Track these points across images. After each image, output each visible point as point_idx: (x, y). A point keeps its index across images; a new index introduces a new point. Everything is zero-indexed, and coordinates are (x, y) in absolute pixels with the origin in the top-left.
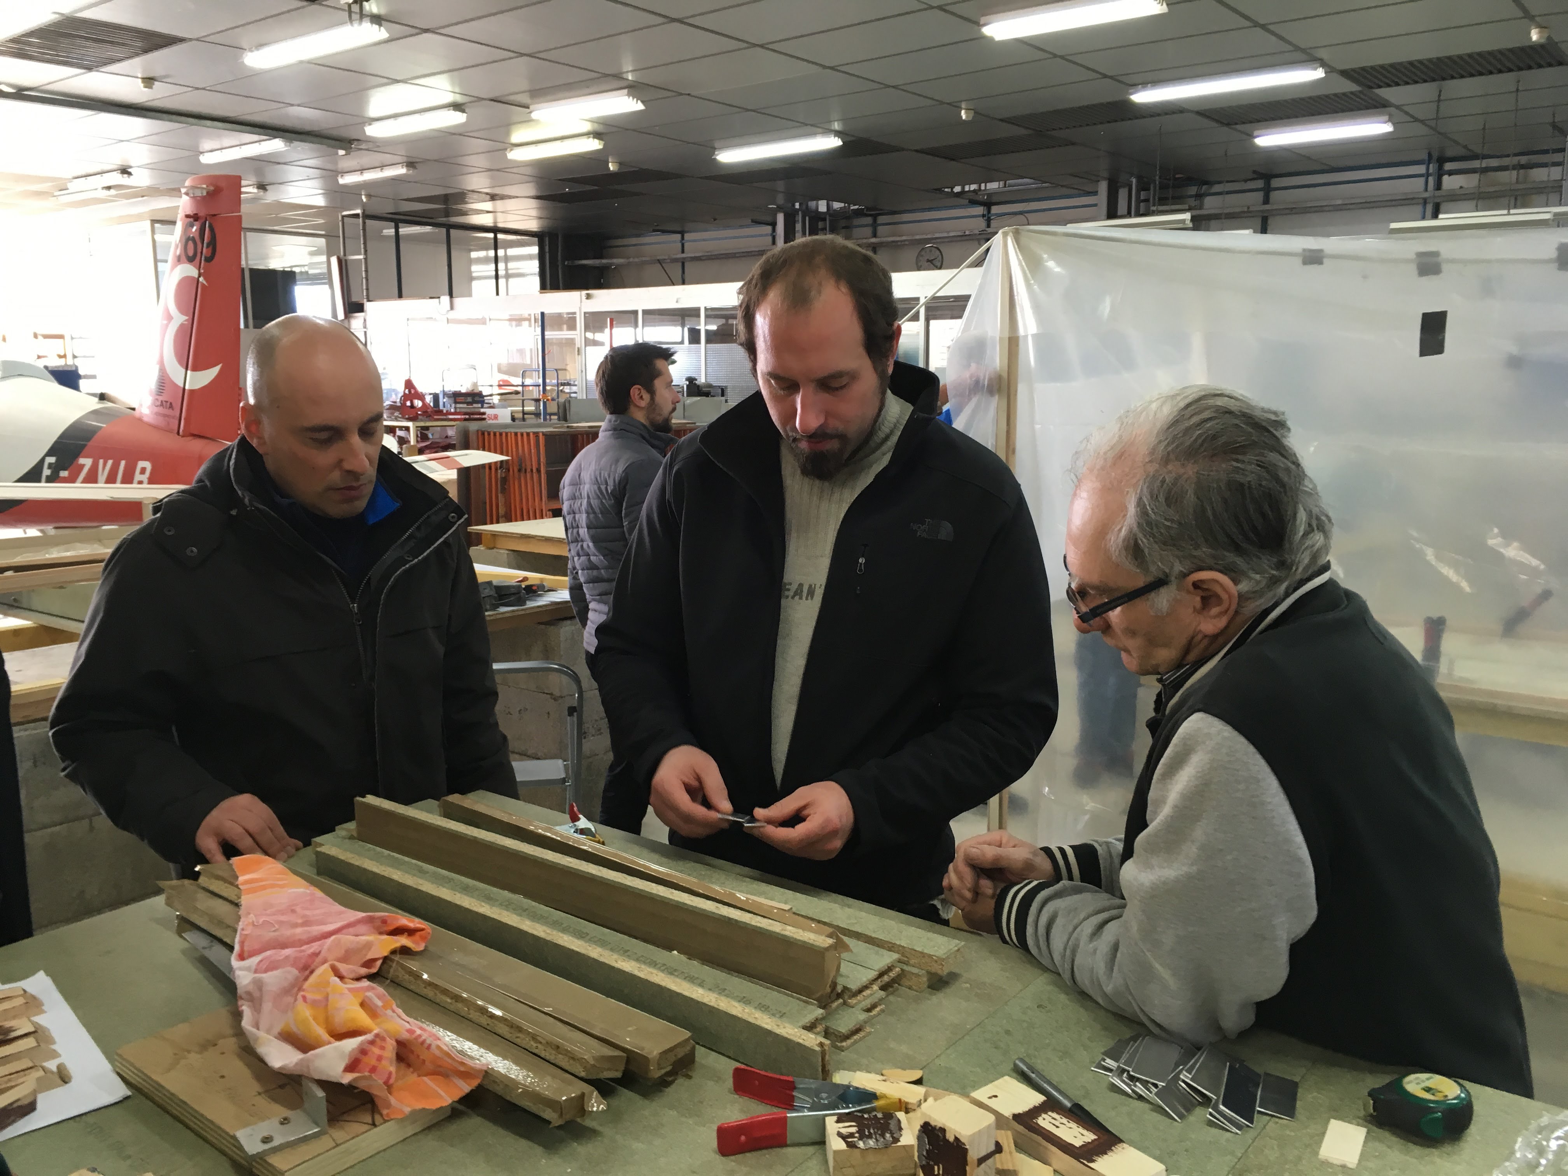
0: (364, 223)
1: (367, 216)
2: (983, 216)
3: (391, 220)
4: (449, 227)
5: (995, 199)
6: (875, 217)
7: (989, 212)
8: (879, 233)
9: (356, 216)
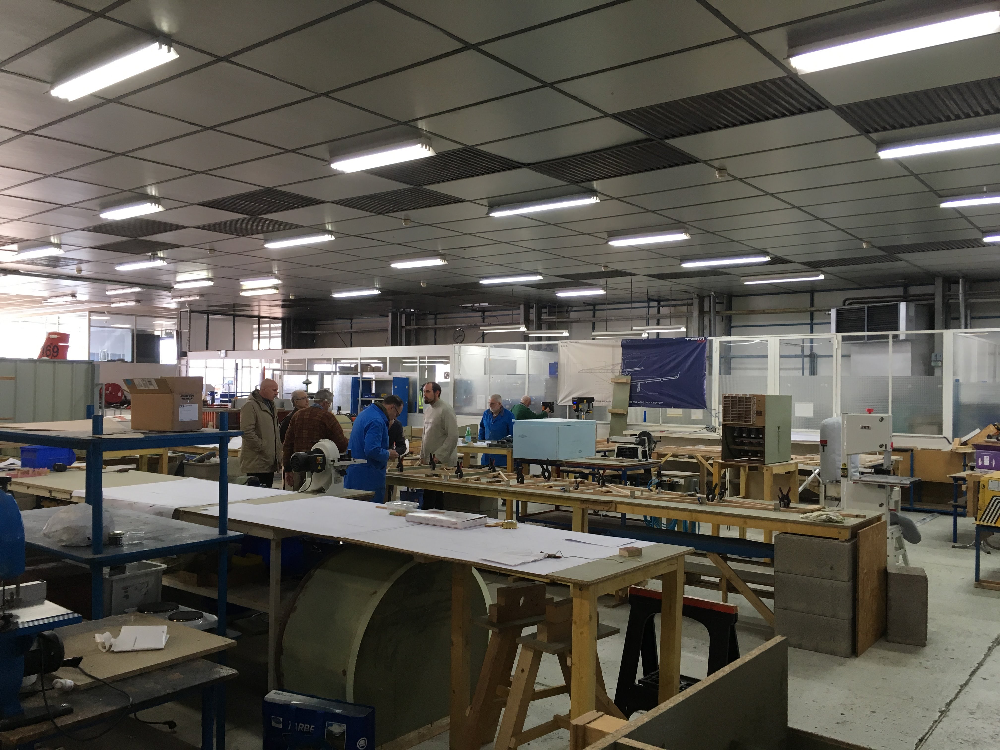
0: (190, 315)
1: (191, 311)
2: (481, 316)
3: (205, 313)
4: (235, 316)
5: (486, 309)
6: (436, 315)
7: (484, 314)
8: (437, 323)
9: (187, 311)
